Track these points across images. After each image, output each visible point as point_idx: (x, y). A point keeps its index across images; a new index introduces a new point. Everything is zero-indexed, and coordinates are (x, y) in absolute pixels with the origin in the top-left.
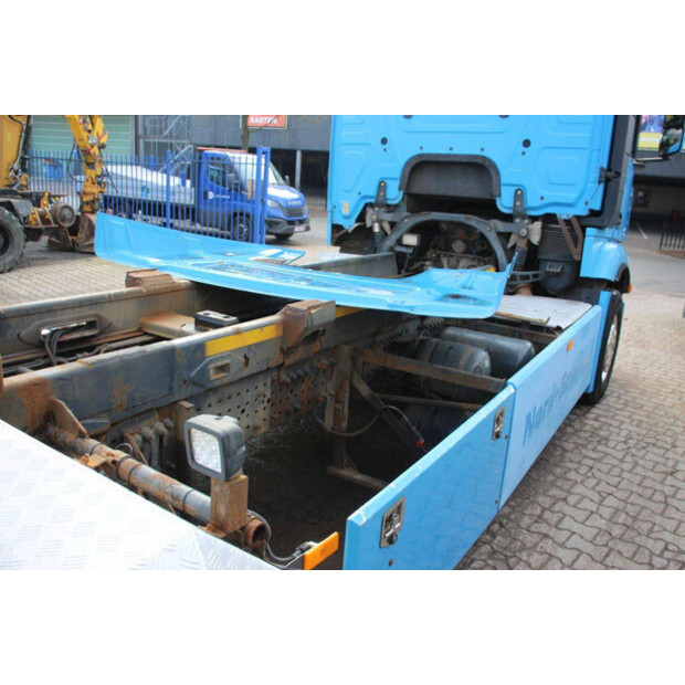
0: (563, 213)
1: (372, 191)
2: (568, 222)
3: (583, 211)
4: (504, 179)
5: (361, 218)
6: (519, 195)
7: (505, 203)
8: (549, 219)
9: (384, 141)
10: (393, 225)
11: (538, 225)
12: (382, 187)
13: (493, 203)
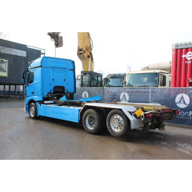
0: (71, 92)
1: (49, 91)
2: (72, 93)
3: (73, 92)
4: (66, 89)
5: (47, 96)
6: (67, 91)
7: (66, 91)
8: (70, 93)
9: (50, 84)
10: (52, 96)
11: (69, 94)
12: (51, 91)
13: (64, 92)
